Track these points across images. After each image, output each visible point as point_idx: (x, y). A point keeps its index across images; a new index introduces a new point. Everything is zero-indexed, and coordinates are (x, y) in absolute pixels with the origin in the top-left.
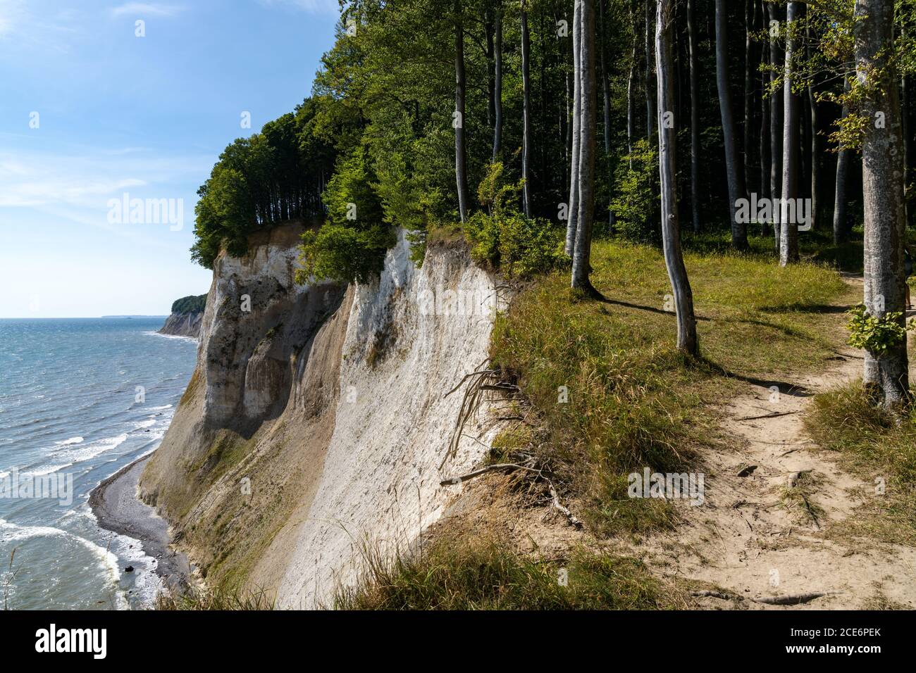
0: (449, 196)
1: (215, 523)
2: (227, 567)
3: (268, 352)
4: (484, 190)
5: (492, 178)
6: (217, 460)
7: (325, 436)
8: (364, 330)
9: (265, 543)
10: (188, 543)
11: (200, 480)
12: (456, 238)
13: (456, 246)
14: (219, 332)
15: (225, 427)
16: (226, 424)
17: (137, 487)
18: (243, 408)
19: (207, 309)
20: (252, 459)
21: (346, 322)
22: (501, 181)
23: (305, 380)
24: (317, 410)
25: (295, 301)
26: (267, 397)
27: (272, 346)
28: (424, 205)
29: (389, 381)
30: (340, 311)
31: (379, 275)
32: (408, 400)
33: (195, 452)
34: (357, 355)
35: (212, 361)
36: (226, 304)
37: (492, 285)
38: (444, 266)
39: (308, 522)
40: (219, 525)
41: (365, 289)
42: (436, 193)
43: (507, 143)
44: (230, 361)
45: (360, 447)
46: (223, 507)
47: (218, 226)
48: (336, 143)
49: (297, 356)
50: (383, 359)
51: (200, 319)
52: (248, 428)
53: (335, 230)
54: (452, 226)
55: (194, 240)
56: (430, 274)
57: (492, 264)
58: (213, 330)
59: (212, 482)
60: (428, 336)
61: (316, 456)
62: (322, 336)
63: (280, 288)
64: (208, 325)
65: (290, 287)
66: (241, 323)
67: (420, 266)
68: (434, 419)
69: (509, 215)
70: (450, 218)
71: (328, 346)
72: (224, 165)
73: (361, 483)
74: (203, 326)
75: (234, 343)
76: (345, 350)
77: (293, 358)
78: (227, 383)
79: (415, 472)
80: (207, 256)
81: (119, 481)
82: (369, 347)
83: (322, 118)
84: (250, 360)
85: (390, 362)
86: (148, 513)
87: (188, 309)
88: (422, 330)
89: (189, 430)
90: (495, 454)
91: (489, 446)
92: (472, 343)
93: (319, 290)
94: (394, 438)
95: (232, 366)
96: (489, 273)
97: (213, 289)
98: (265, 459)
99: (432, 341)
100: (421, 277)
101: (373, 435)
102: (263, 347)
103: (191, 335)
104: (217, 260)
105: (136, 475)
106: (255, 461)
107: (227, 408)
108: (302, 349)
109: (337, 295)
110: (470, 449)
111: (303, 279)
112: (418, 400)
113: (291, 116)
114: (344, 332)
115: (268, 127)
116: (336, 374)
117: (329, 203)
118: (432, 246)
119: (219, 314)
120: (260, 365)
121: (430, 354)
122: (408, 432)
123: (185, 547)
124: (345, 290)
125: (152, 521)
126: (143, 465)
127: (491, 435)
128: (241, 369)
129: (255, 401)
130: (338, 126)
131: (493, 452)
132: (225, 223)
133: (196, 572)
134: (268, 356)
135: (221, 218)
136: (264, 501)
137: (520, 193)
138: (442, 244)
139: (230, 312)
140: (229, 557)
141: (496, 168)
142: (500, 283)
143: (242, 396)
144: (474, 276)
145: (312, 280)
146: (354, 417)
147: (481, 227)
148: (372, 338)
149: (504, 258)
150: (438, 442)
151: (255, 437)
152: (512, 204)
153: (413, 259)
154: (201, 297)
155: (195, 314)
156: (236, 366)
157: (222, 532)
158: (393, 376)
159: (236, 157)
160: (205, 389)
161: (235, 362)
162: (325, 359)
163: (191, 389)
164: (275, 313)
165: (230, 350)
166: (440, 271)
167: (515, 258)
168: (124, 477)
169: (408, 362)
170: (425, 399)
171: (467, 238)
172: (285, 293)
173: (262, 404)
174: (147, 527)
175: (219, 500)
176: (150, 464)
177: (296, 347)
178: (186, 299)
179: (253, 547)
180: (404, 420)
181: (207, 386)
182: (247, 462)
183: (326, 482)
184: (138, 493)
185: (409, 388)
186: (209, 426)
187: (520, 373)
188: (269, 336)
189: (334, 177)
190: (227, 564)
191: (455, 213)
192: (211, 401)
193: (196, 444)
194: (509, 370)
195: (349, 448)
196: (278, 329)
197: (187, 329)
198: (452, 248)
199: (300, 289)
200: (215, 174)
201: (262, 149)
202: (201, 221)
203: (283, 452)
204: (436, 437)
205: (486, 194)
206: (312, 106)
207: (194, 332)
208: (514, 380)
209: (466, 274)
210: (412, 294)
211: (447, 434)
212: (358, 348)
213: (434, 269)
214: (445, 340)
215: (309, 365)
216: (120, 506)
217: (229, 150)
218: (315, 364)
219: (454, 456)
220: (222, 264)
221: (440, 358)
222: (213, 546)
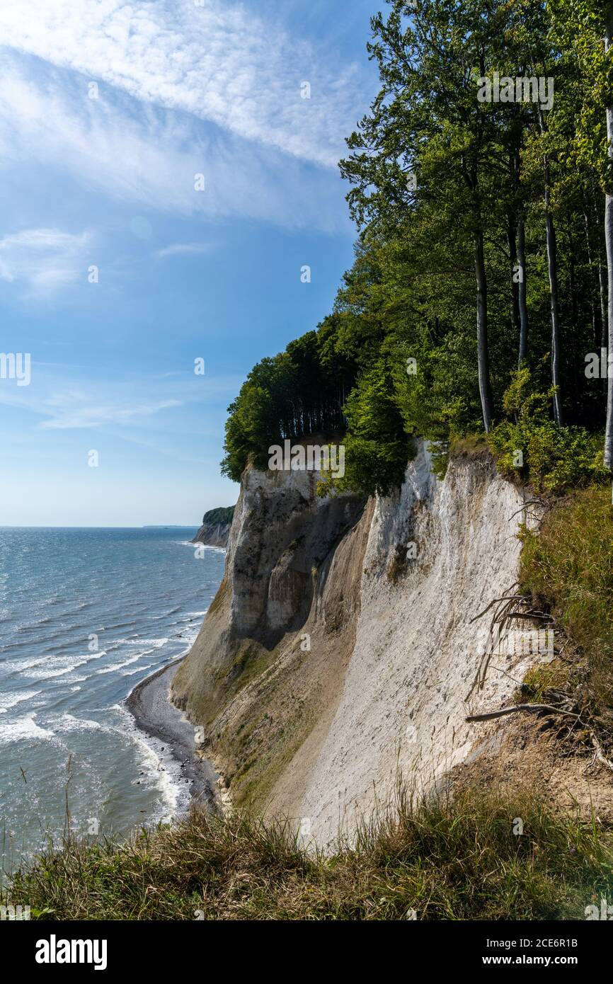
0: (472, 403)
1: (238, 733)
2: (249, 779)
3: (290, 564)
4: (509, 398)
5: (518, 385)
6: (241, 669)
7: (345, 651)
8: (385, 544)
9: (287, 758)
10: (214, 750)
11: (225, 688)
12: (480, 449)
13: (480, 457)
14: (245, 543)
15: (250, 637)
16: (250, 634)
17: (169, 690)
18: (267, 618)
19: (234, 521)
20: (274, 671)
21: (366, 535)
22: (528, 388)
23: (326, 593)
24: (338, 625)
25: (316, 513)
26: (289, 609)
27: (294, 558)
28: (447, 417)
29: (412, 597)
30: (360, 524)
31: (400, 487)
32: (431, 619)
33: (221, 660)
34: (378, 569)
35: (239, 571)
36: (251, 516)
37: (520, 499)
38: (467, 479)
39: (328, 741)
40: (242, 735)
41: (387, 501)
42: (458, 403)
43: (534, 348)
44: (255, 572)
45: (382, 666)
46: (246, 717)
47: (245, 441)
48: (357, 356)
49: (318, 568)
50: (405, 574)
51: (228, 530)
52: (270, 638)
53: (357, 442)
54: (476, 437)
55: (224, 455)
56: (453, 486)
57: (520, 477)
58: (239, 541)
59: (237, 692)
60: (452, 552)
61: (336, 671)
62: (342, 549)
63: (302, 500)
64: (235, 536)
65: (312, 499)
66: (266, 534)
67: (442, 478)
68: (460, 641)
69: (538, 424)
70: (474, 429)
71: (349, 560)
72: (252, 384)
73: (382, 704)
74: (230, 537)
75: (259, 554)
76: (366, 564)
77: (314, 570)
78: (251, 593)
79: (439, 698)
80: (235, 470)
81: (154, 683)
82: (390, 561)
83: (343, 333)
84: (273, 571)
85: (412, 577)
86: (178, 717)
87: (217, 520)
88: (446, 544)
89: (216, 638)
90: (526, 692)
91: (520, 679)
92: (499, 560)
93: (340, 502)
94: (416, 659)
95: (256, 577)
96: (517, 486)
97: (240, 501)
98: (286, 672)
99: (456, 558)
100: (443, 491)
101: (395, 654)
102: (286, 559)
103: (220, 545)
104: (244, 474)
105: (169, 678)
106: (277, 673)
107: (251, 618)
108: (323, 561)
109: (357, 508)
110: (498, 681)
111: (324, 492)
112: (441, 619)
113: (313, 334)
114: (364, 544)
115: (291, 346)
116: (356, 588)
117: (349, 415)
118: (454, 458)
119: (245, 525)
120: (283, 576)
121: (454, 571)
122: (432, 654)
123: (210, 754)
124: (366, 502)
125: (182, 725)
126: (175, 669)
127: (522, 668)
128: (265, 579)
129: (278, 612)
130: (360, 340)
131: (524, 689)
132: (251, 438)
133: (221, 779)
134: (291, 568)
135: (248, 434)
136: (285, 715)
137: (551, 400)
138: (465, 455)
139: (256, 525)
140: (251, 770)
141: (522, 375)
142: (530, 497)
143: (266, 607)
144: (501, 489)
145: (333, 492)
146: (375, 634)
147: (508, 437)
148: (393, 552)
149: (533, 471)
150: (464, 667)
151: (277, 648)
152: (541, 412)
153: (435, 471)
154: (229, 508)
155: (223, 525)
156: (261, 577)
157: (245, 742)
158: (415, 592)
159: (262, 376)
160: (231, 598)
161: (260, 572)
162: (346, 572)
163: (219, 597)
164: (298, 525)
165: (254, 561)
166: (464, 484)
167: (546, 470)
168: (158, 680)
169: (430, 578)
170: (449, 619)
171: (492, 449)
172: (307, 505)
173: (284, 616)
174: (177, 730)
175: (243, 710)
176: (181, 669)
177: (317, 559)
178: (216, 511)
179: (274, 761)
180: (426, 640)
181: (233, 596)
182: (269, 674)
183: (346, 701)
184: (170, 696)
185: (432, 606)
186: (235, 635)
187: (553, 600)
188: (291, 548)
189: (354, 392)
190: (248, 778)
191: (479, 423)
192: (237, 610)
193: (222, 652)
194: (541, 597)
195: (369, 666)
196: (300, 540)
197: (216, 539)
198: (476, 459)
199: (321, 502)
200: (243, 392)
201: (287, 366)
202: (230, 437)
203: (304, 666)
204: (462, 661)
205: (511, 402)
206: (333, 323)
207: (222, 544)
208: (547, 608)
209: (492, 487)
210: (435, 507)
211: (474, 659)
212: (379, 562)
213: (458, 481)
214: (470, 557)
215: (330, 577)
216: (154, 707)
217: (256, 370)
218: (335, 577)
219: (482, 687)
220: (248, 477)
221: (465, 576)
222: (236, 756)
